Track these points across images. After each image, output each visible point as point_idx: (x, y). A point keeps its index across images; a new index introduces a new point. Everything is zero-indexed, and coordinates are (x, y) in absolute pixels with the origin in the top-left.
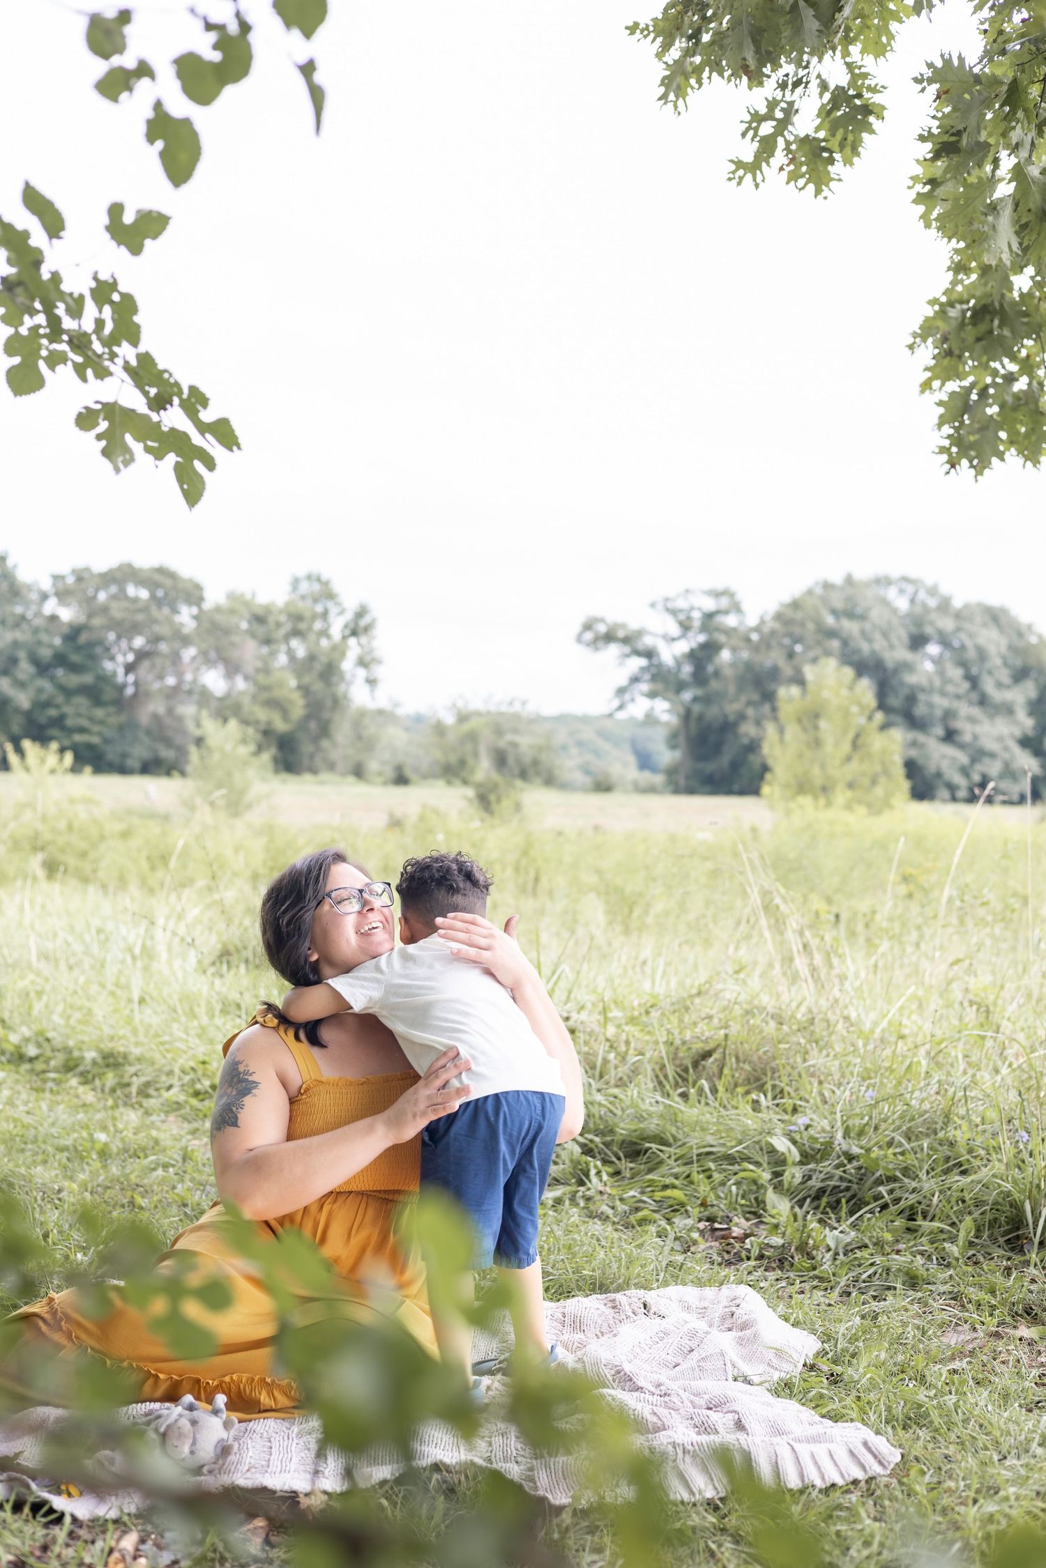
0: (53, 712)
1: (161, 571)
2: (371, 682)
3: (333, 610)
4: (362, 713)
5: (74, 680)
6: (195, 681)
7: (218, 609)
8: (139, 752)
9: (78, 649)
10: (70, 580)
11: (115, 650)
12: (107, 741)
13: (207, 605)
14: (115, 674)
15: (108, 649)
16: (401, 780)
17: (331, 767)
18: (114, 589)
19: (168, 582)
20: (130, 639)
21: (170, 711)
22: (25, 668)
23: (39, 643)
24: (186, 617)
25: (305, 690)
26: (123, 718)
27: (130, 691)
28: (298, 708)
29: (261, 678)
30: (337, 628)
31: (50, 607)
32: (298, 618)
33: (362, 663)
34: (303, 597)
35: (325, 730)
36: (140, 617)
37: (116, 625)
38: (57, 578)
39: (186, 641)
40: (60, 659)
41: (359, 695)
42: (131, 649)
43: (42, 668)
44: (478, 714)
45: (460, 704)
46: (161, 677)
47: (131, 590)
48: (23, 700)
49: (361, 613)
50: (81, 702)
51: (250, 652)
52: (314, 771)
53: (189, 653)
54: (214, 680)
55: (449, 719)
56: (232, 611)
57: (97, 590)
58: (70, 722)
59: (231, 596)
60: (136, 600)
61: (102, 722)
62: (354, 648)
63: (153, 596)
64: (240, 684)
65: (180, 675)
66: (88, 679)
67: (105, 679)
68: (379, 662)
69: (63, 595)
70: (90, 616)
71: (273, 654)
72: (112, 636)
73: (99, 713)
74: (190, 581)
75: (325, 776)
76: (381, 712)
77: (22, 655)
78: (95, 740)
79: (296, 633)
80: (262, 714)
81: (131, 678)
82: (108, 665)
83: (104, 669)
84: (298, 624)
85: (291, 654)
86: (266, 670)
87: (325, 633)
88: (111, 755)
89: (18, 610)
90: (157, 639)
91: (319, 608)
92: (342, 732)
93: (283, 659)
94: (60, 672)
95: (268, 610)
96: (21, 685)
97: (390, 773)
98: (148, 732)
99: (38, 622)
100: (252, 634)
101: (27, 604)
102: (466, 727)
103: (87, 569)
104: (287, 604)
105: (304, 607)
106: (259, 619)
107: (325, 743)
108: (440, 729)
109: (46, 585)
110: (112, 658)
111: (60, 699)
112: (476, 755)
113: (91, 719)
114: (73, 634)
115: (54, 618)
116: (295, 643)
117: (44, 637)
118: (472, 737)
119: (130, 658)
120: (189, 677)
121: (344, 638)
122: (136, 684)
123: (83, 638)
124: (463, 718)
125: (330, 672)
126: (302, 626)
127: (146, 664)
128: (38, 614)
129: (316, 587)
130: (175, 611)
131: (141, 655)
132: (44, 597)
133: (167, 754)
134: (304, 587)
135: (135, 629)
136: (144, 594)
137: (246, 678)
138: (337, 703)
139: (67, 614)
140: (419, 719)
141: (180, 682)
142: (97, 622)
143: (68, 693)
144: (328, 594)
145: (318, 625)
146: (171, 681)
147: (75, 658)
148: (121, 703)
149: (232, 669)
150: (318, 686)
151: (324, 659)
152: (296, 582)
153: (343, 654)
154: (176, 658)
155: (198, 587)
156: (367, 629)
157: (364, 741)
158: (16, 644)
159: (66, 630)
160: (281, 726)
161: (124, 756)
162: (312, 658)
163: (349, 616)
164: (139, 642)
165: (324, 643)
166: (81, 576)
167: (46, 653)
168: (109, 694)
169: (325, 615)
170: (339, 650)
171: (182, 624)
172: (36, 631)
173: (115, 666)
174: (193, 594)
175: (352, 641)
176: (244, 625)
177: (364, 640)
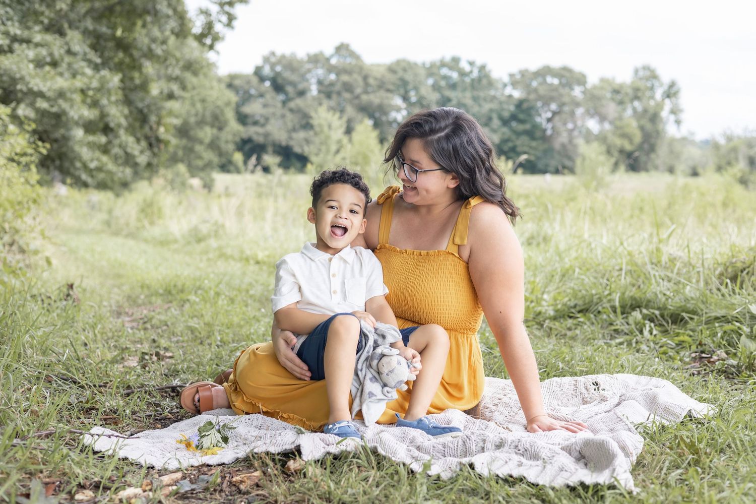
0: (510, 144)
1: (565, 69)
2: (678, 122)
3: (656, 84)
4: (673, 141)
5: (521, 127)
6: (583, 126)
7: (595, 87)
8: (553, 163)
9: (523, 111)
10: (518, 77)
11: (541, 111)
12: (538, 158)
13: (589, 85)
14: (541, 124)
15: (537, 111)
16: (695, 174)
17: (656, 168)
18: (540, 79)
19: (567, 74)
20: (549, 105)
21: (570, 141)
22: (496, 122)
23: (503, 109)
24: (577, 92)
25: (642, 128)
26: (546, 146)
27: (549, 132)
28: (638, 138)
29: (618, 123)
30: (659, 94)
31: (509, 91)
32: (637, 89)
33: (673, 112)
34: (641, 79)
35: (652, 149)
36: (554, 94)
37: (540, 98)
38: (512, 76)
39: (577, 104)
40: (514, 117)
41: (671, 130)
42: (550, 110)
43: (505, 122)
44: (739, 138)
45: (728, 132)
46: (565, 124)
47: (549, 80)
48: (496, 138)
49: (672, 85)
50: (524, 139)
51: (611, 109)
52: (647, 170)
53: (580, 111)
54: (593, 125)
55: (722, 141)
56: (602, 88)
57: (532, 80)
58: (519, 149)
59: (602, 80)
60: (552, 85)
61: (535, 149)
62: (668, 105)
63: (560, 83)
64: (607, 126)
65: (575, 123)
66: (527, 126)
67: (536, 126)
68: (681, 111)
69: (514, 84)
70: (529, 93)
71: (624, 110)
72: (539, 104)
73: (534, 144)
74: (580, 73)
75: (653, 173)
76: (684, 139)
77: (494, 116)
78: (532, 158)
79: (637, 98)
80: (618, 142)
81: (549, 126)
82: (538, 120)
83: (535, 122)
84: (637, 94)
85: (634, 110)
86: (620, 118)
87: (652, 97)
88: (540, 165)
89: (492, 93)
90: (563, 104)
91: (649, 84)
92: (662, 150)
93: (629, 112)
94: (514, 124)
95: (622, 86)
96: (494, 131)
97: (689, 171)
98: (559, 153)
99: (503, 99)
100: (613, 99)
101: (496, 89)
102: (732, 144)
103: (527, 71)
104: (633, 82)
105: (641, 84)
106: (616, 91)
107: (653, 156)
108: (716, 146)
109: (506, 79)
110: (540, 115)
111: (514, 137)
112: (737, 159)
113: (531, 147)
114: (520, 104)
115: (510, 96)
116: (636, 104)
117: (505, 106)
118: (734, 150)
119: (549, 115)
120: (579, 123)
121: (663, 100)
122: (553, 128)
123: (525, 106)
124: (729, 139)
125: (654, 118)
126: (640, 94)
127: (557, 118)
128: (503, 94)
129: (648, 73)
130: (572, 89)
131: (555, 113)
132: (505, 85)
133: (568, 163)
134: (641, 73)
135: (552, 99)
136: (556, 81)
137: (611, 123)
138: (658, 134)
139: (517, 94)
140: (706, 142)
141: (575, 126)
142: (532, 97)
143: (518, 134)
144: (653, 76)
145: (648, 93)
146: (570, 126)
147: (521, 116)
148: (545, 138)
149: (603, 119)
150: (648, 126)
151: (651, 111)
152: (636, 71)
153: (662, 108)
154: (572, 114)
155: (584, 76)
156: (676, 94)
157: (674, 153)
158: (491, 110)
159: (516, 102)
160: (628, 147)
161: (547, 166)
162: (645, 111)
163: (665, 87)
164: (554, 107)
165: (652, 103)
166: (523, 73)
167: (506, 114)
168: (538, 134)
169: (652, 88)
170: (660, 106)
171: (575, 96)
172: (501, 103)
173: (542, 119)
174: (581, 80)
175: (667, 101)
176: (609, 95)
177: (673, 99)
